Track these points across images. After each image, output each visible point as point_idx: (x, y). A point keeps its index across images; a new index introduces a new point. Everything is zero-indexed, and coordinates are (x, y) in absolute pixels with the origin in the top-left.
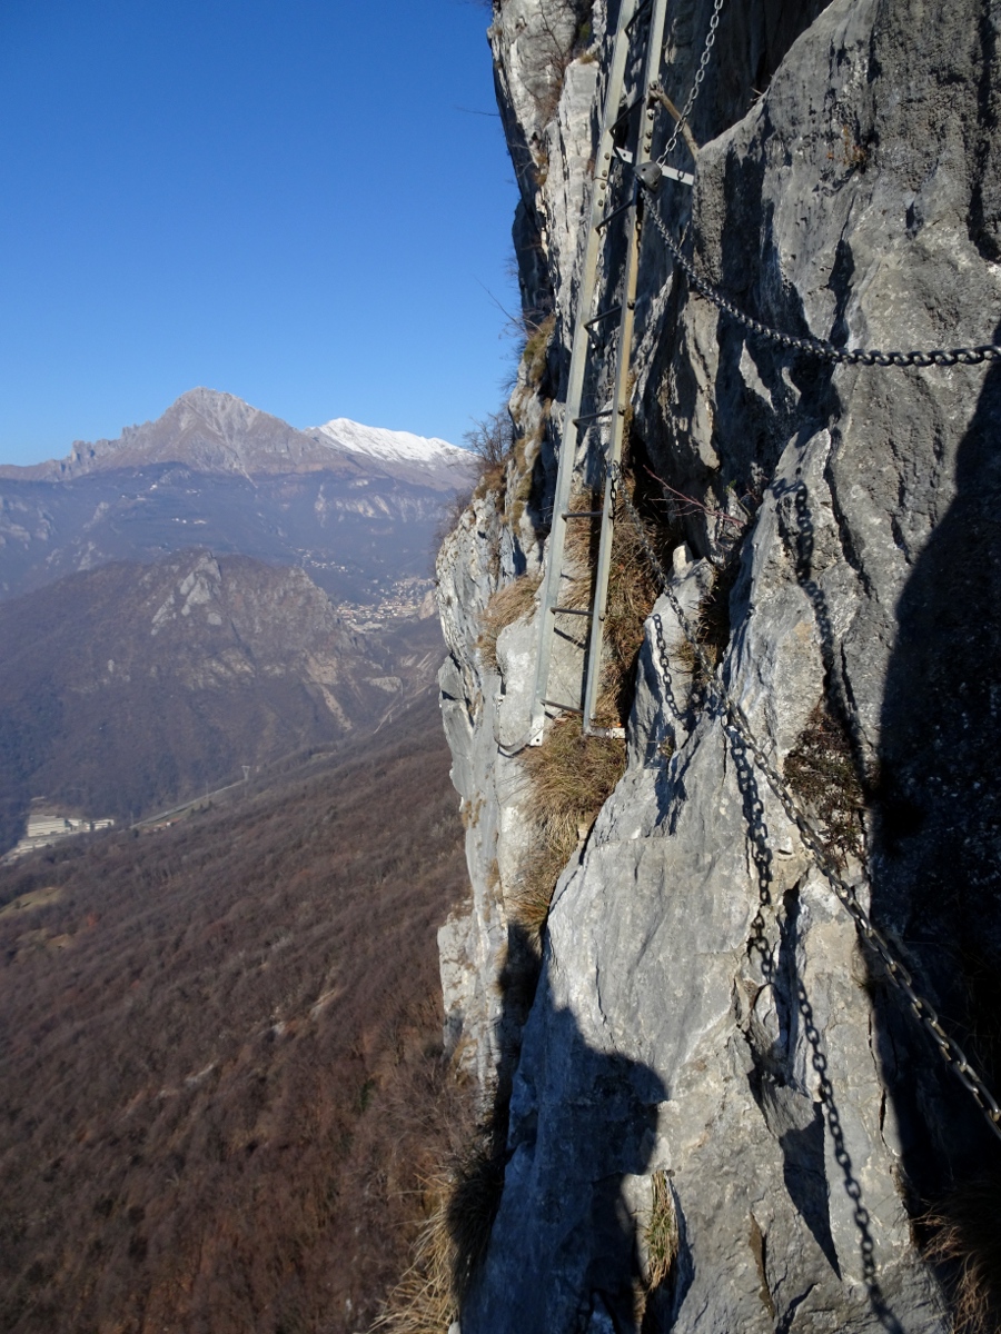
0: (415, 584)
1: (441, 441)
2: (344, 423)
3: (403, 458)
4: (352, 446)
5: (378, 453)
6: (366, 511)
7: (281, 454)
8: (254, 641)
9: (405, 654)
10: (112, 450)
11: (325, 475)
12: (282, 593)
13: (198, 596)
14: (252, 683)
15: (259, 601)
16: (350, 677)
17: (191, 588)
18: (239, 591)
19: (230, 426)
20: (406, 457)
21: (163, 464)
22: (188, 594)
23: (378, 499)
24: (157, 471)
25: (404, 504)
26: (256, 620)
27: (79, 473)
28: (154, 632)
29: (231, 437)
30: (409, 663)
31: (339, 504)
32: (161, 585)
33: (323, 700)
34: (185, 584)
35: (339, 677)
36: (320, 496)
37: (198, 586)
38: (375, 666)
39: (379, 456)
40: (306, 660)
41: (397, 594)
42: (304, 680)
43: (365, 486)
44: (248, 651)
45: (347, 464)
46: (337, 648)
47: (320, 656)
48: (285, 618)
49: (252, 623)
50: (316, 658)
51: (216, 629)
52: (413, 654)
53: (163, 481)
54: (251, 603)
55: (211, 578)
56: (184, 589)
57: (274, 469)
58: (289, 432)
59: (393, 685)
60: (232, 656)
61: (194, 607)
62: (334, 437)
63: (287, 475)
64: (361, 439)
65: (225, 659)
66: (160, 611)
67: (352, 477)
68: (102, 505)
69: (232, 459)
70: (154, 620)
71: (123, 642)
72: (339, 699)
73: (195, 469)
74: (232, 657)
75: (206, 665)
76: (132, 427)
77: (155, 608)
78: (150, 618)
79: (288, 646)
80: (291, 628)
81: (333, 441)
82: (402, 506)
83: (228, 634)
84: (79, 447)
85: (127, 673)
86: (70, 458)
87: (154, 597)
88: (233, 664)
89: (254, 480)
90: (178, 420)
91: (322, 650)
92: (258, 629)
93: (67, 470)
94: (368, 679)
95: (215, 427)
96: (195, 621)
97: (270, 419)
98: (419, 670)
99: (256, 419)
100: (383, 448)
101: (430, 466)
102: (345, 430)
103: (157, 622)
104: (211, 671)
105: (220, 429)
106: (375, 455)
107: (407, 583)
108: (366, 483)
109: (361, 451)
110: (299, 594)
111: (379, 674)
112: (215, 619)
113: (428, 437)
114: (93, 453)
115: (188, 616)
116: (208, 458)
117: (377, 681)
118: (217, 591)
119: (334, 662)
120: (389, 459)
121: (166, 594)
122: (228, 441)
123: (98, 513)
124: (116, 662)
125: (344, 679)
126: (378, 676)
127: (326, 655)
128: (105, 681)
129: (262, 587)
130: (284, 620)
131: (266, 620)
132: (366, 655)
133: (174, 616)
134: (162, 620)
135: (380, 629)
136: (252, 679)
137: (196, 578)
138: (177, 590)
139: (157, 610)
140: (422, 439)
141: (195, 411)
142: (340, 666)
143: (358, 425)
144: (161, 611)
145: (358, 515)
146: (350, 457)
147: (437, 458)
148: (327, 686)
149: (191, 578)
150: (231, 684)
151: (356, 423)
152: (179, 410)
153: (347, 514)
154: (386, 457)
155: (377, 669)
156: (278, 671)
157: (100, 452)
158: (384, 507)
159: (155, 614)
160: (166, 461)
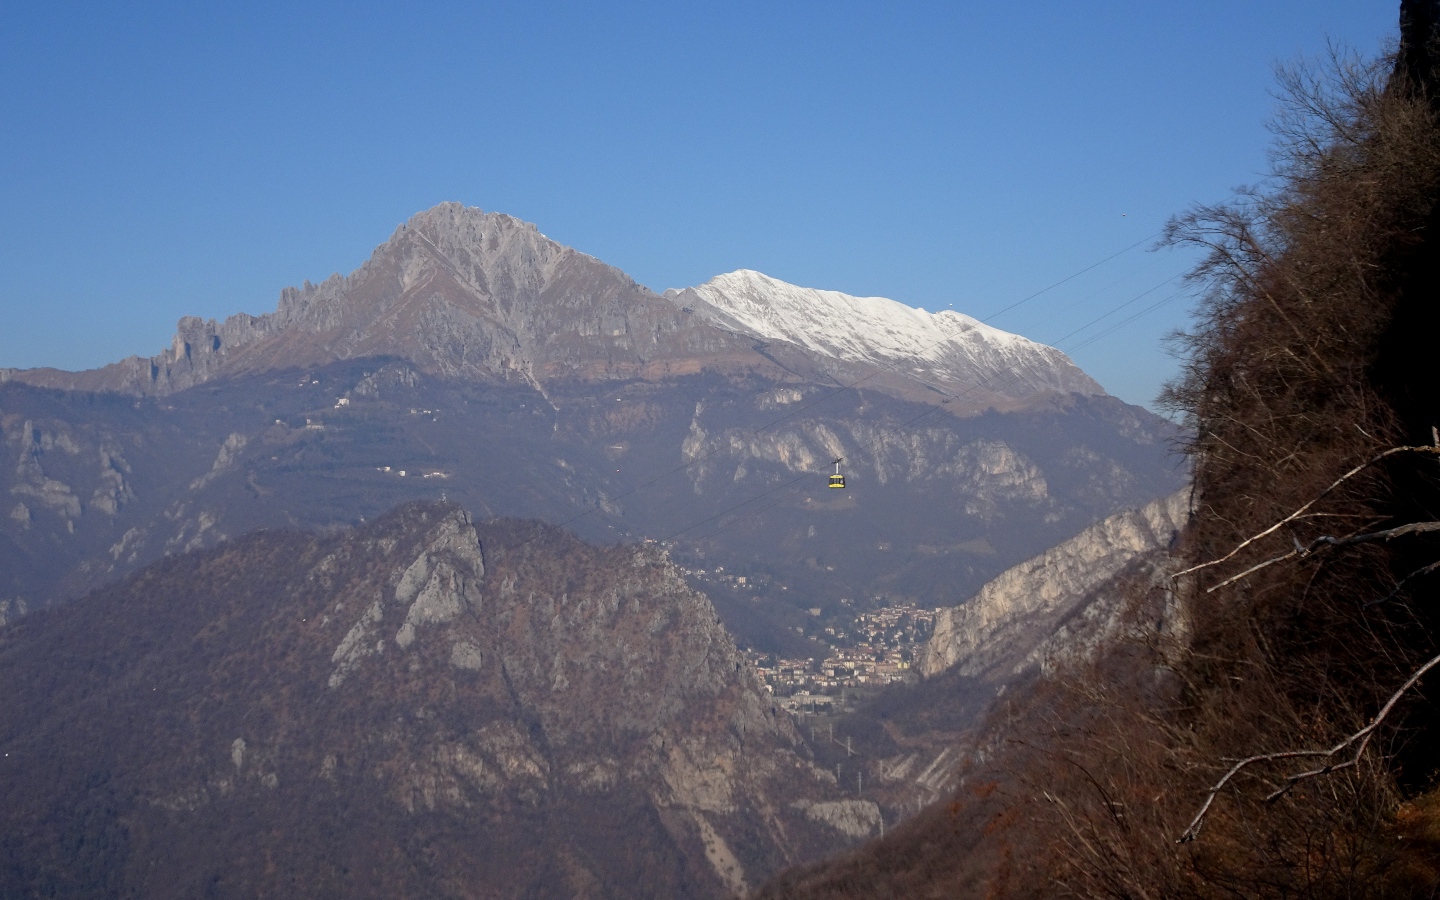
0: (905, 617)
1: (960, 318)
2: (747, 279)
3: (876, 355)
4: (763, 328)
5: (821, 343)
6: (795, 458)
7: (612, 339)
8: (549, 707)
9: (888, 754)
10: (259, 334)
11: (707, 383)
12: (615, 603)
13: (433, 604)
14: (541, 803)
15: (565, 620)
16: (761, 797)
17: (421, 588)
18: (521, 599)
19: (506, 282)
20: (883, 352)
21: (363, 359)
22: (413, 599)
23: (821, 431)
24: (348, 373)
25: (881, 442)
26: (557, 661)
27: (186, 382)
28: (334, 681)
29: (506, 305)
30: (899, 772)
31: (736, 444)
32: (355, 580)
33: (699, 846)
34: (407, 578)
35: (738, 796)
36: (694, 425)
37: (435, 582)
38: (819, 773)
39: (825, 351)
40: (664, 754)
41: (865, 640)
42: (658, 800)
43: (794, 403)
44: (535, 728)
45: (754, 359)
46: (733, 729)
47: (695, 746)
48: (620, 658)
49: (548, 668)
50: (686, 751)
51: (469, 677)
52: (907, 752)
53: (362, 390)
54: (548, 623)
55: (464, 568)
56: (403, 590)
57: (597, 372)
58: (630, 294)
59: (861, 819)
60: (500, 738)
61: (423, 629)
62: (724, 308)
63: (622, 383)
64: (782, 313)
65: (485, 746)
66: (351, 636)
67: (766, 386)
68: (233, 440)
69: (507, 351)
70: (336, 655)
71: (266, 699)
72: (737, 848)
73: (428, 371)
74: (501, 741)
75: (443, 756)
76: (301, 288)
77: (338, 630)
78: (328, 651)
79: (625, 721)
80: (632, 681)
81: (723, 316)
82: (877, 446)
83: (494, 689)
84: (190, 332)
85: (272, 770)
86: (173, 353)
87: (339, 606)
88: (501, 757)
89: (551, 392)
90: (399, 270)
91: (700, 731)
92: (559, 679)
93: (162, 376)
94: (802, 803)
95: (475, 285)
96: (423, 660)
97: (590, 266)
98: (921, 788)
99: (561, 266)
100: (831, 332)
101: (937, 372)
102: (750, 294)
103: (344, 659)
104: (454, 771)
105: (484, 289)
106: (814, 347)
107: (887, 616)
108: (797, 397)
109: (785, 338)
110: (653, 605)
111: (828, 794)
112: (466, 656)
113: (932, 309)
114: (217, 344)
115: (410, 648)
116: (457, 349)
117: (824, 810)
118: (476, 597)
119: (726, 760)
120: (845, 357)
121: (365, 601)
122: (499, 312)
123: (223, 456)
124: (249, 744)
125: (747, 803)
126: (826, 798)
127: (708, 744)
128: (224, 784)
129: (571, 588)
130: (617, 662)
131: (577, 661)
132: (800, 752)
133: (380, 647)
134: (353, 656)
135: (827, 706)
136: (542, 791)
137: (431, 566)
138: (389, 591)
139: (345, 633)
140: (921, 313)
141: (434, 252)
142: (740, 773)
143: (779, 283)
144: (353, 635)
145: (776, 466)
146: (760, 346)
147: (953, 356)
148: (708, 815)
149: (420, 565)
150: (494, 803)
151: (773, 280)
152: (402, 250)
153: (753, 464)
154: (838, 351)
155: (824, 782)
156: (599, 776)
157: (232, 340)
158: (835, 449)
159: (339, 641)
160: (369, 354)
